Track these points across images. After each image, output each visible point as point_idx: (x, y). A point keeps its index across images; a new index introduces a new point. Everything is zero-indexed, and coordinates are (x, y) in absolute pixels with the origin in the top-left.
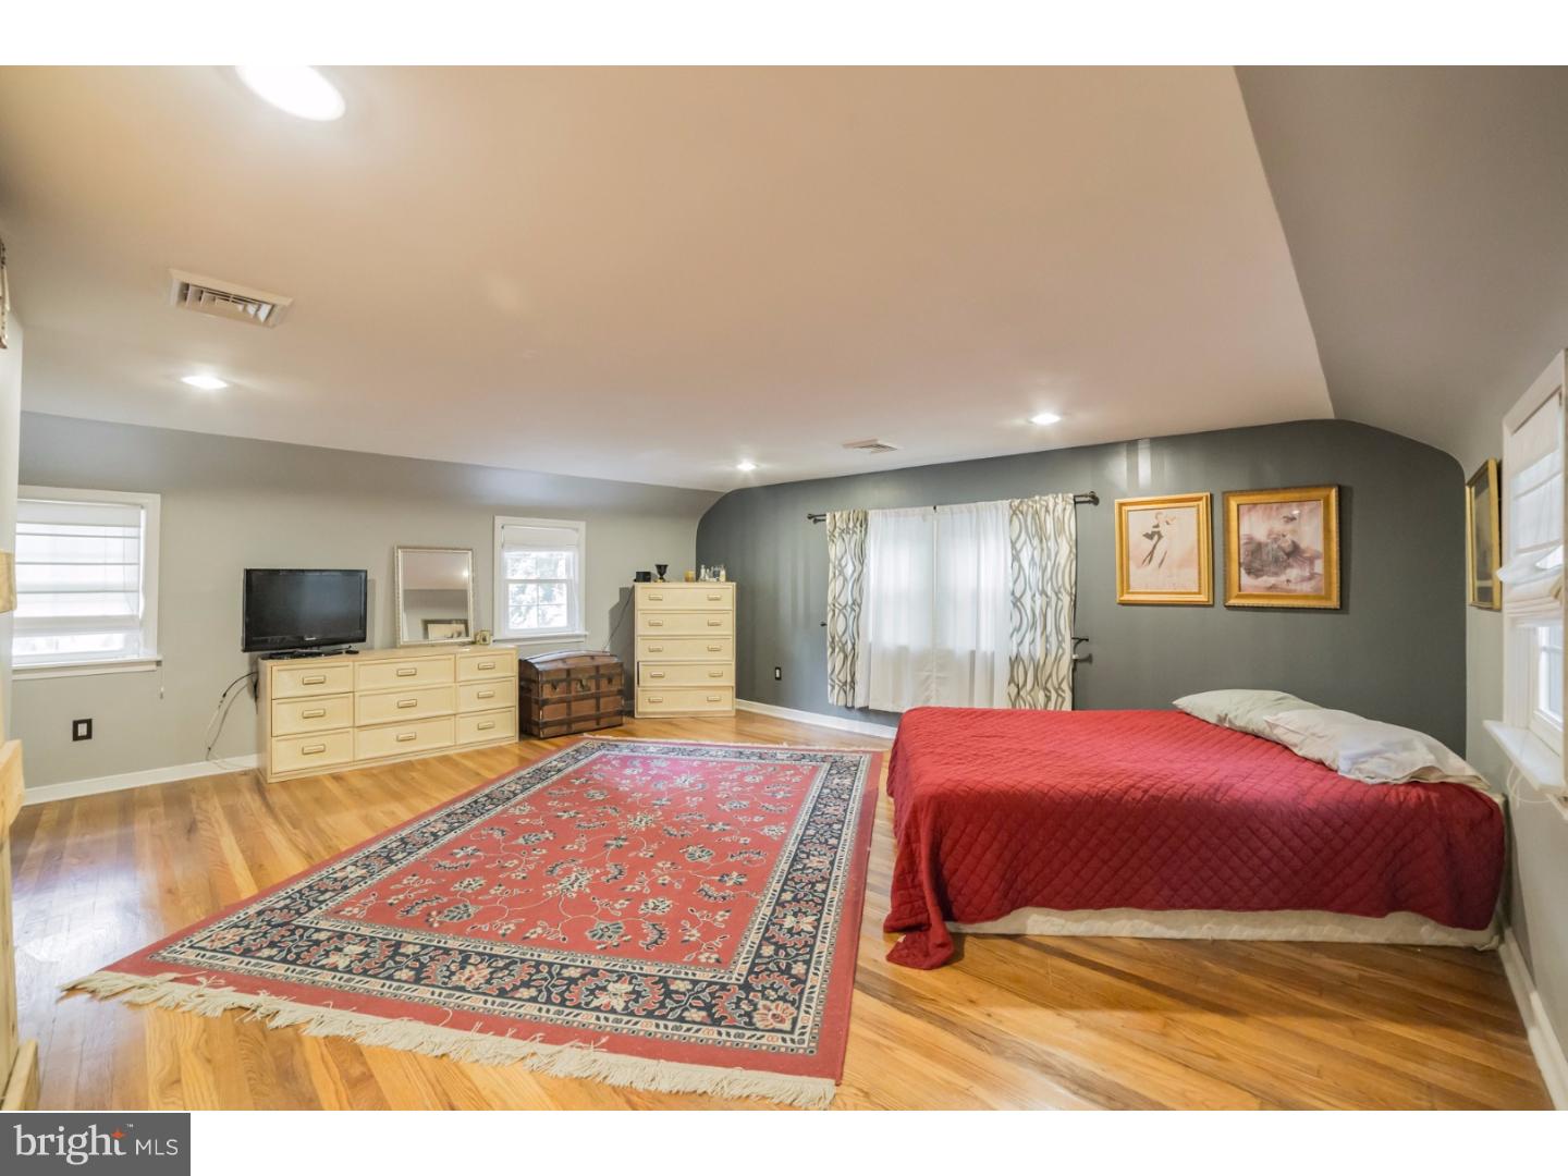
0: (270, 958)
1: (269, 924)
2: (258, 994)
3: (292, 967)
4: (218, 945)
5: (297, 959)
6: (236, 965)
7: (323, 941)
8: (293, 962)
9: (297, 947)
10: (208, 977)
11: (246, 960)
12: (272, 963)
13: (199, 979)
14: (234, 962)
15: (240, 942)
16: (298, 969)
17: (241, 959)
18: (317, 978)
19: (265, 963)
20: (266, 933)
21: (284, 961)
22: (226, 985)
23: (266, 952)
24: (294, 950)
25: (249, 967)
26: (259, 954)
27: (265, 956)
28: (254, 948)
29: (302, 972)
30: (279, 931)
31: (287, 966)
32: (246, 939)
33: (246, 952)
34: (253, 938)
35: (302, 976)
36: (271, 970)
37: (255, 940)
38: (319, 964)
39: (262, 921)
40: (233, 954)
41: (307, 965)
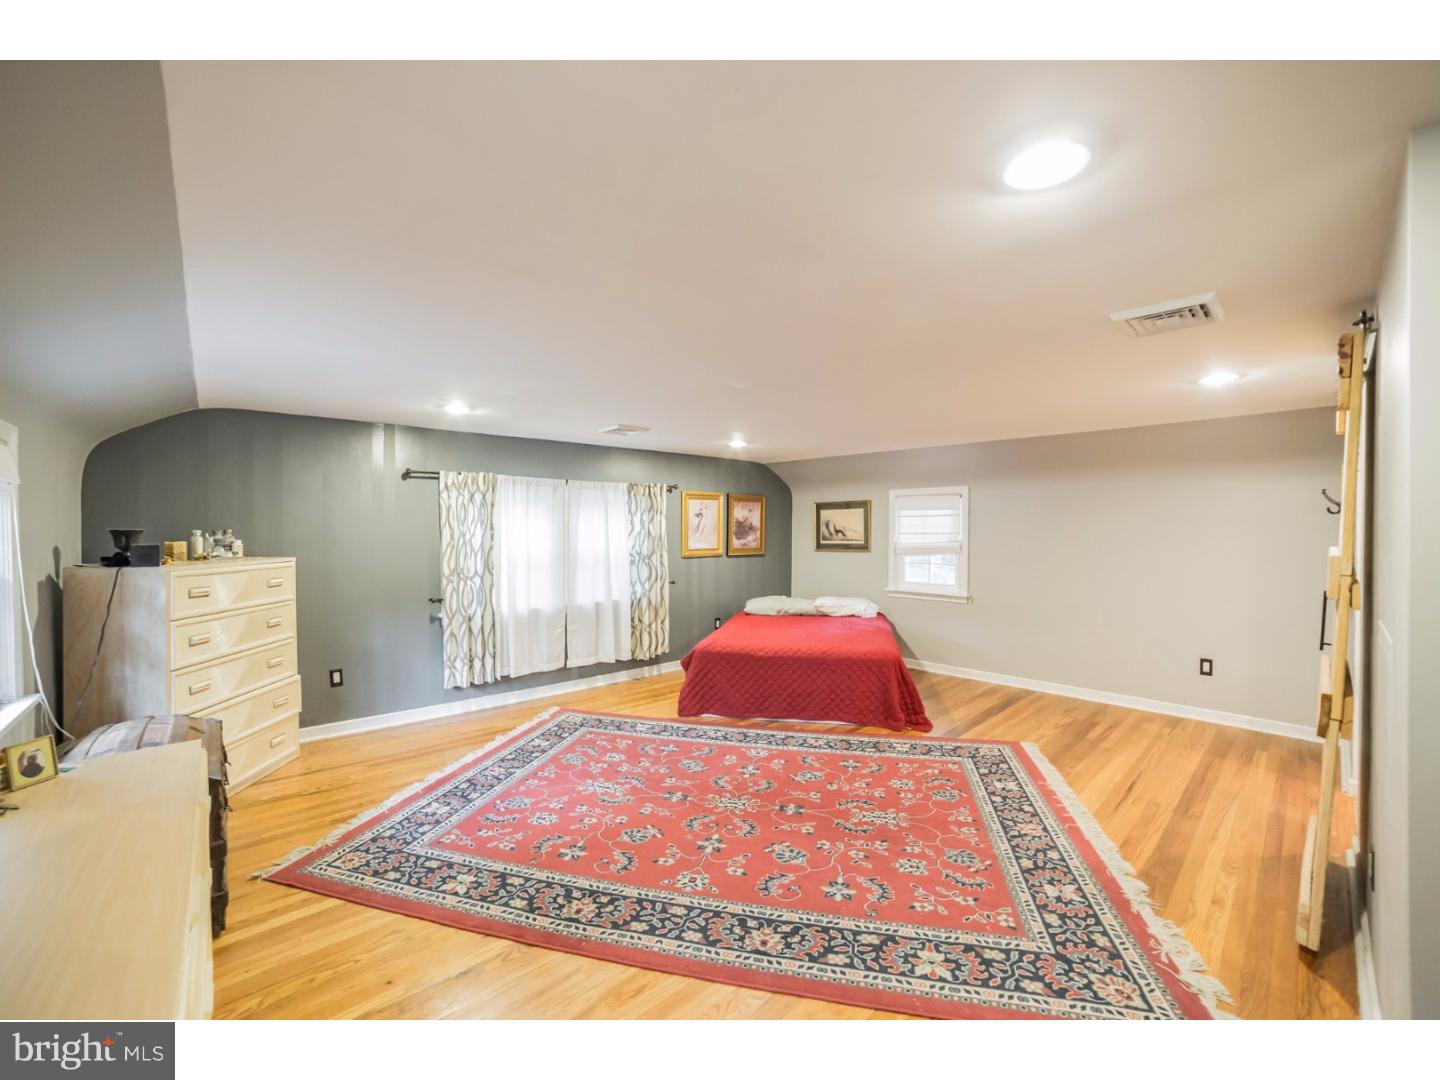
0: (1105, 933)
1: (1072, 970)
2: (1138, 912)
3: (1099, 913)
4: (1129, 987)
5: (1091, 916)
6: (1131, 950)
7: (1058, 914)
8: (1095, 916)
9: (1078, 925)
10: (1158, 955)
11: (1120, 948)
12: (1108, 928)
13: (1166, 961)
14: (1131, 955)
15: (1109, 971)
16: (1097, 908)
17: (1123, 952)
18: (1095, 892)
19: (1111, 933)
20: (1083, 962)
21: (1098, 923)
22: (1152, 936)
23: (1102, 941)
24: (1083, 924)
25: (1125, 940)
26: (1109, 944)
27: (1106, 939)
28: (1107, 953)
29: (1099, 904)
30: (1072, 953)
31: (1101, 917)
32: (1102, 971)
33: (1115, 955)
34: (1096, 966)
35: (1101, 901)
36: (1114, 923)
37: (1097, 962)
38: (1083, 900)
39: (1071, 979)
40: (1125, 963)
41: (1090, 906)
